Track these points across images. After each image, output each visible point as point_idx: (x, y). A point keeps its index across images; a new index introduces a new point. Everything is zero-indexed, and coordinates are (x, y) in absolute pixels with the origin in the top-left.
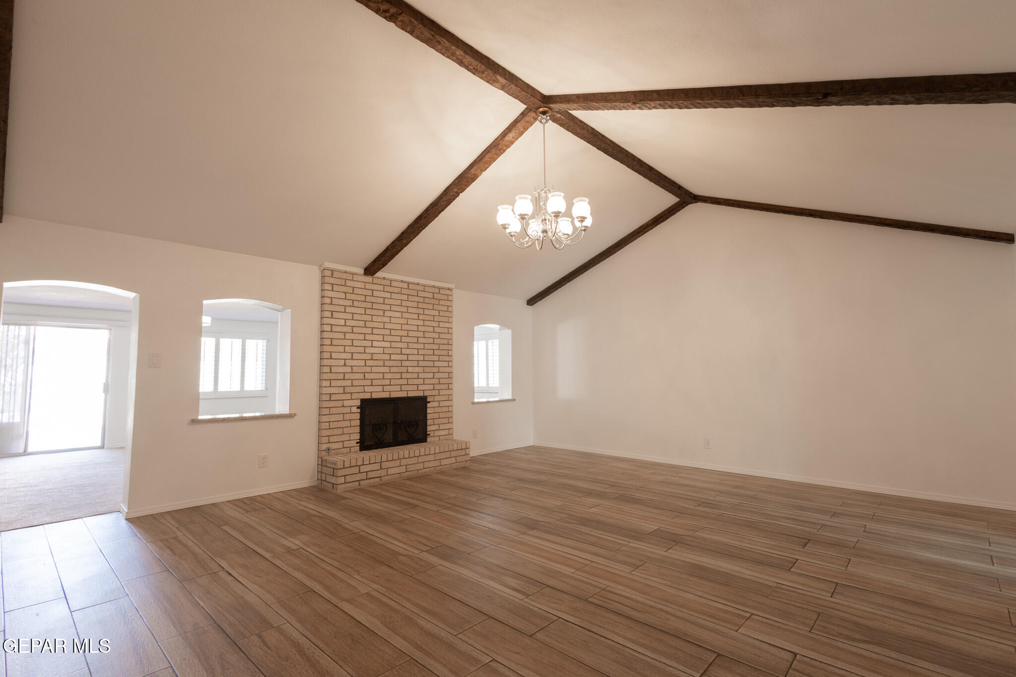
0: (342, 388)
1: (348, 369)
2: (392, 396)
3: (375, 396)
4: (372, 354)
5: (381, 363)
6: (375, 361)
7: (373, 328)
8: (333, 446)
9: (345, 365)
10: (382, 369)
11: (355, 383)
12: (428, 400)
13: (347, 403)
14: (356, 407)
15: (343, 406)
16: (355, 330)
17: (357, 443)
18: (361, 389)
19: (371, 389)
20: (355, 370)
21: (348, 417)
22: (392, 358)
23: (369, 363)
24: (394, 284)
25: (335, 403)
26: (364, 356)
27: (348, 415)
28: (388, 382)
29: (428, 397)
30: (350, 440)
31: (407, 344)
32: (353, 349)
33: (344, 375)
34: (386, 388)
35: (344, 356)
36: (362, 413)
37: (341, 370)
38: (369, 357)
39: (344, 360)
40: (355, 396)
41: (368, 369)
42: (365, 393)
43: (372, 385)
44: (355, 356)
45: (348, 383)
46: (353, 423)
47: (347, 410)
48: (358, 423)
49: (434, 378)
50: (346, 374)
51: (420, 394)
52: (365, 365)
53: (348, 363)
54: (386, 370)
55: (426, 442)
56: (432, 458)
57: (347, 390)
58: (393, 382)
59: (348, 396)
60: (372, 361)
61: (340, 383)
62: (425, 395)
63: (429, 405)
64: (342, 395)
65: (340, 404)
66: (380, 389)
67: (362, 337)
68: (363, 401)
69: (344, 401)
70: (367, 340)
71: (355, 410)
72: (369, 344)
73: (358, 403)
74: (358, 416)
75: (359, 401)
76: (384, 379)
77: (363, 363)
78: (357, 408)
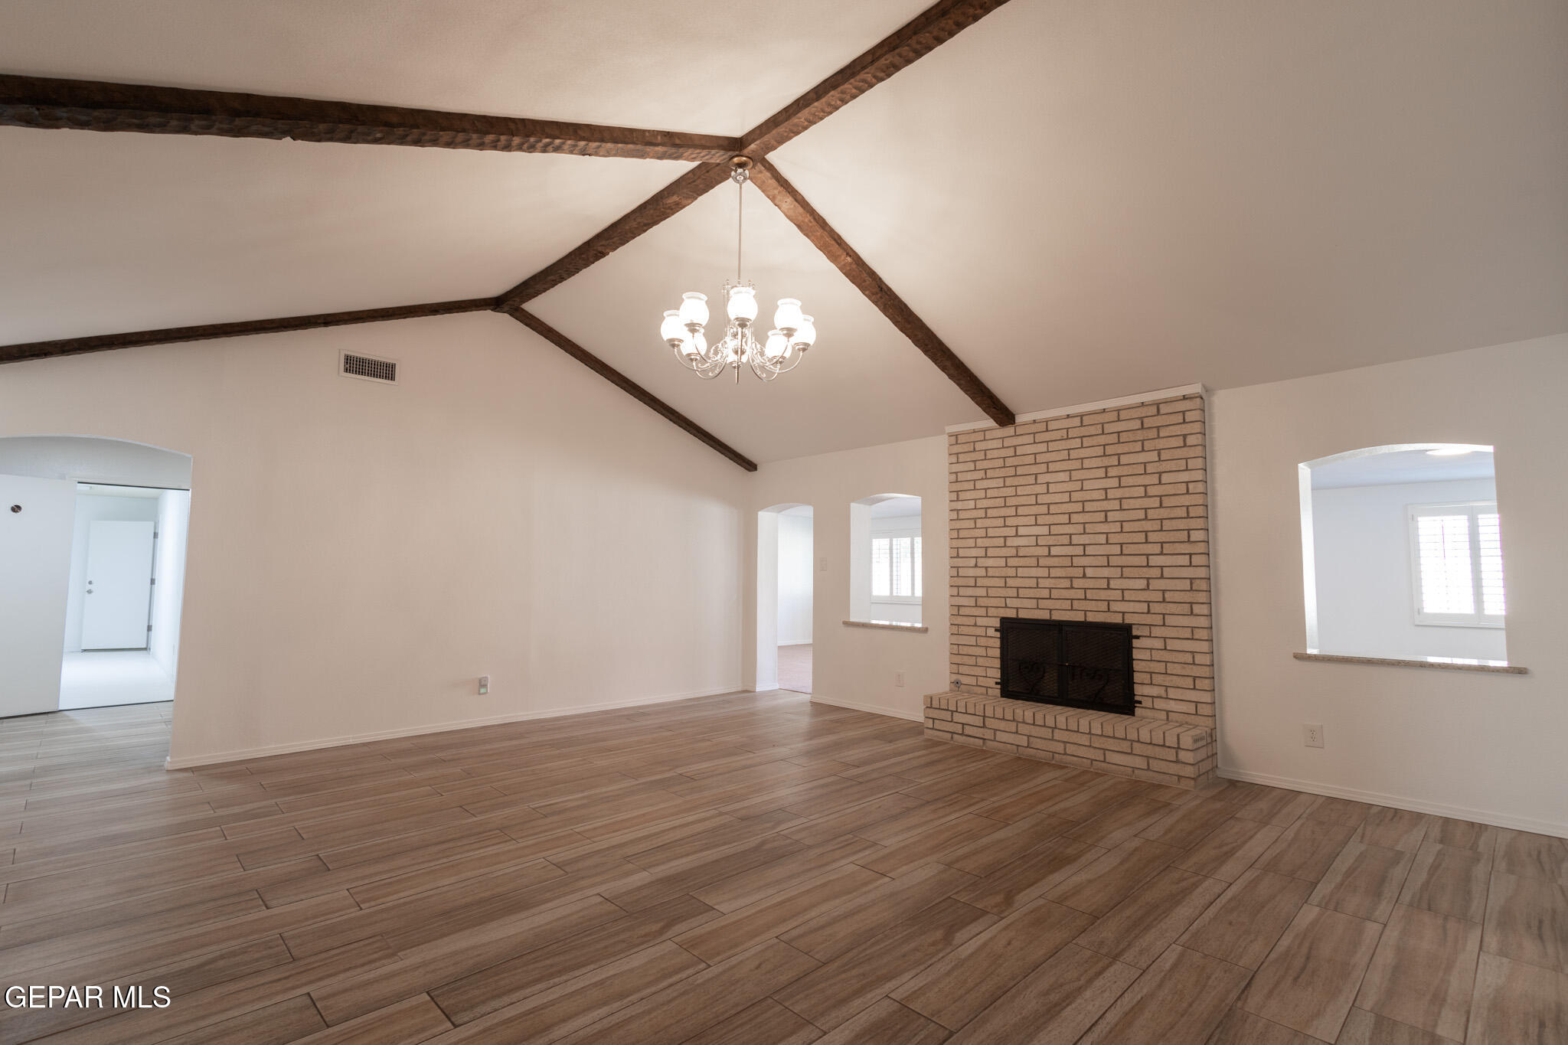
0: (974, 599)
1: (981, 572)
2: (1054, 618)
3: (1023, 615)
4: (1017, 547)
5: (1033, 562)
6: (1022, 559)
7: (1017, 507)
8: (964, 680)
9: (976, 566)
10: (1034, 572)
11: (992, 592)
12: (1135, 632)
13: (980, 621)
14: (993, 629)
15: (975, 625)
16: (990, 513)
17: (997, 683)
18: (1001, 602)
19: (1016, 603)
20: (991, 572)
21: (982, 641)
22: (1052, 553)
23: (1012, 562)
24: (1052, 425)
25: (965, 618)
26: (1004, 552)
27: (982, 638)
28: (1045, 593)
29: (1133, 626)
30: (986, 677)
31: (1082, 526)
32: (987, 542)
33: (976, 581)
34: (1043, 604)
35: (974, 552)
36: (1002, 639)
37: (971, 572)
38: (1013, 552)
39: (975, 559)
40: (992, 612)
41: (1011, 572)
42: (1008, 609)
43: (1018, 597)
44: (991, 552)
45: (982, 592)
46: (991, 652)
47: (980, 631)
48: (997, 653)
49: (1148, 589)
50: (978, 579)
51: (1117, 619)
52: (1006, 566)
53: (982, 562)
54: (1043, 572)
55: (1133, 714)
56: (1084, 740)
57: (981, 602)
58: (1055, 594)
59: (982, 612)
60: (1017, 559)
61: (970, 592)
62: (1127, 622)
63: (1135, 643)
64: (974, 609)
65: (971, 621)
66: (1032, 603)
67: (1000, 522)
68: (1004, 620)
69: (978, 618)
70: (1008, 526)
71: (991, 632)
72: (1012, 532)
73: (997, 623)
74: (998, 643)
75: (998, 620)
76: (1038, 587)
77: (1002, 562)
78: (996, 630)
